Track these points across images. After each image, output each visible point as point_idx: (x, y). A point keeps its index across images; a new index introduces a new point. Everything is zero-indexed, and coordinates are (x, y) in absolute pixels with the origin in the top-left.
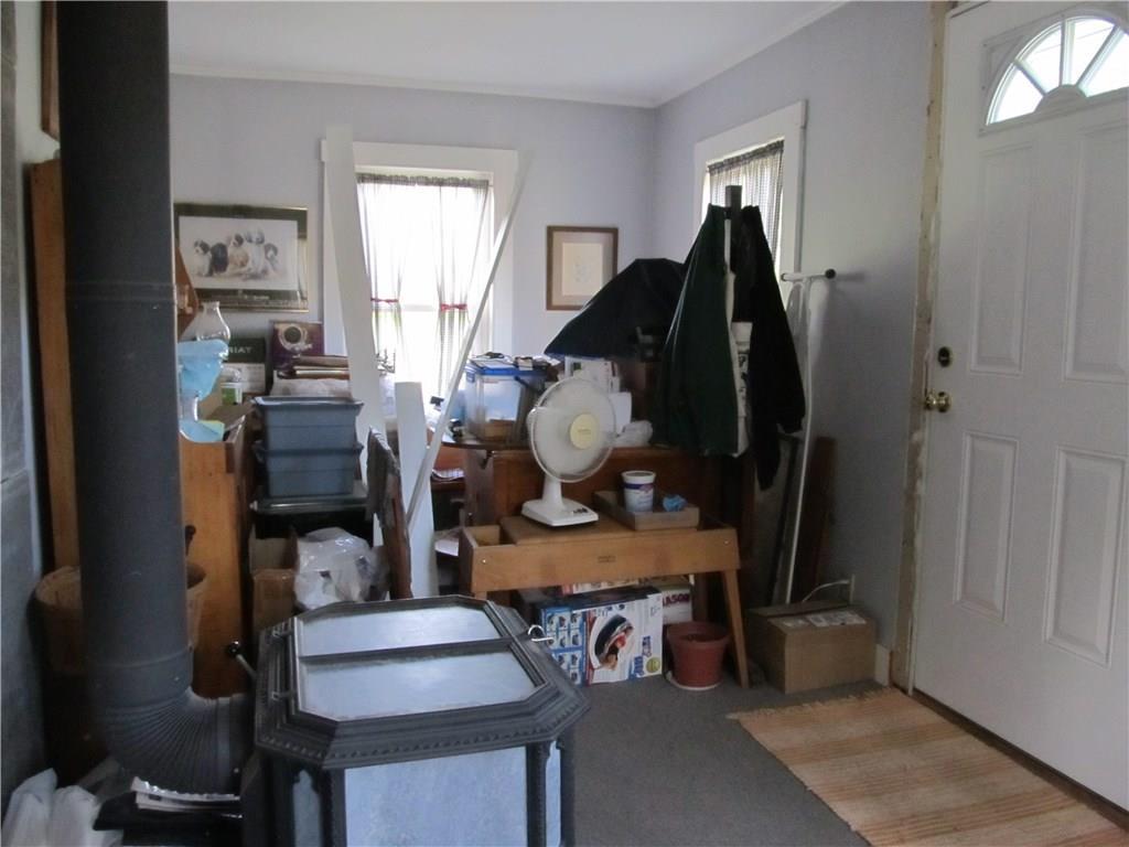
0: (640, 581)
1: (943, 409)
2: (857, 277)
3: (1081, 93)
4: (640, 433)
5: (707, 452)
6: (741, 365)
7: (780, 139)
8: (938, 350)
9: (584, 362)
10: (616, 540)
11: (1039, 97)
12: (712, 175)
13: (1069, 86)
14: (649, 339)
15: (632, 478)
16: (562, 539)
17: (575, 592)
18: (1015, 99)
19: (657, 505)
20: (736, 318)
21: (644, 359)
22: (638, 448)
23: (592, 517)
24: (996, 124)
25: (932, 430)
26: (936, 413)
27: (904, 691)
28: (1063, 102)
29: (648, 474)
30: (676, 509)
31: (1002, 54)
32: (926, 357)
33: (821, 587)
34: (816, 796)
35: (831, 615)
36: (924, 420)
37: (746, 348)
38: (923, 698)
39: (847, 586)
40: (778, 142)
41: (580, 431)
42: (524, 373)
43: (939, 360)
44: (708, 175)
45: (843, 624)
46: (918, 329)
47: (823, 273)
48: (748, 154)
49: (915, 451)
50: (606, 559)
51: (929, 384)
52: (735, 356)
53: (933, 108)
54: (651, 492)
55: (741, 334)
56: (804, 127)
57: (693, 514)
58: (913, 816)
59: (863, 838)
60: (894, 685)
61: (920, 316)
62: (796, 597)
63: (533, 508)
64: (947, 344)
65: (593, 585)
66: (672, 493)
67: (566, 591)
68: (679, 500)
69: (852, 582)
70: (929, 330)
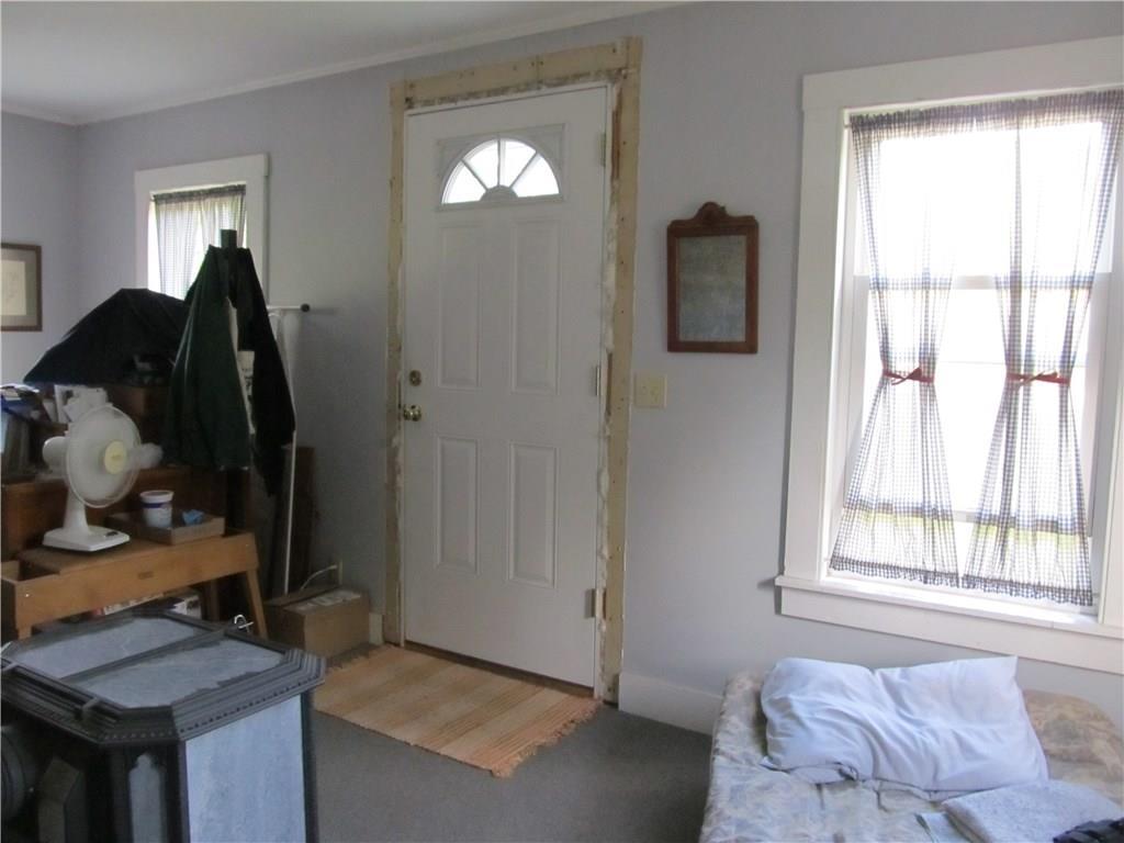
0: (165, 593)
1: (415, 418)
2: (330, 312)
3: (514, 194)
4: (149, 454)
5: (222, 468)
6: (247, 388)
7: (241, 183)
8: (409, 373)
9: (78, 390)
10: (151, 556)
11: (483, 191)
12: (157, 204)
13: (503, 187)
14: (146, 366)
15: (150, 497)
16: (104, 562)
17: (107, 613)
18: (463, 188)
19: (177, 521)
20: (242, 347)
21: (141, 384)
22: (148, 470)
23: (123, 538)
24: (449, 205)
25: (407, 437)
26: (410, 422)
27: (397, 645)
28: (499, 197)
29: (166, 493)
30: (195, 522)
31: (452, 154)
32: (398, 377)
33: (314, 576)
34: (374, 731)
35: (331, 595)
36: (400, 428)
37: (251, 373)
38: (413, 646)
39: (335, 571)
40: (239, 186)
41: (114, 458)
42: (14, 403)
43: (411, 380)
44: (153, 205)
45: (344, 601)
46: (390, 357)
47: (299, 307)
48: (203, 191)
49: (393, 454)
50: (145, 575)
51: (402, 398)
52: (243, 381)
53: (396, 183)
54: (170, 509)
55: (246, 361)
56: (267, 177)
57: (219, 524)
58: (447, 725)
59: (422, 748)
60: (387, 642)
61: (390, 345)
62: (294, 586)
63: (53, 538)
64: (415, 368)
65: (122, 604)
66: (188, 508)
67: (99, 613)
68: (197, 514)
69: (339, 567)
70: (400, 357)
